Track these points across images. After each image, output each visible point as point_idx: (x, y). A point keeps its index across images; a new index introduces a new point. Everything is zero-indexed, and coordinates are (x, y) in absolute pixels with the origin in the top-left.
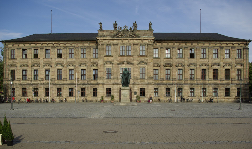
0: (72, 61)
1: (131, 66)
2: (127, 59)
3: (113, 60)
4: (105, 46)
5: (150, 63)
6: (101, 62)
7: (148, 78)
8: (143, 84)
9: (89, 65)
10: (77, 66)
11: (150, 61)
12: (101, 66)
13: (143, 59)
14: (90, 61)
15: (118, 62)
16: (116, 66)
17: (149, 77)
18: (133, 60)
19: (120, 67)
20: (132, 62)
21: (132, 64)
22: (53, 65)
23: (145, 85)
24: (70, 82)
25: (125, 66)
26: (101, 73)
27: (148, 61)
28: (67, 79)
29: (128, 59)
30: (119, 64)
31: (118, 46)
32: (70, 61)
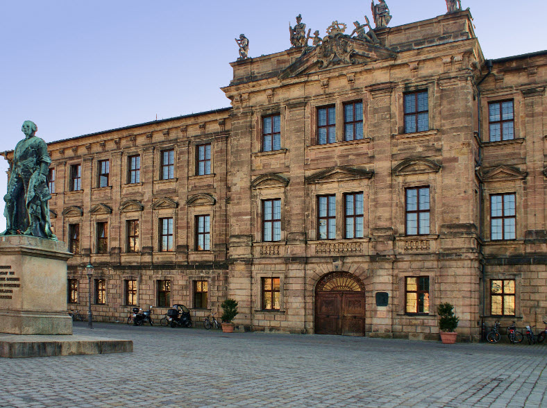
0: (168, 191)
1: (365, 182)
2: (347, 156)
3: (288, 167)
4: (256, 117)
5: (455, 160)
6: (242, 178)
7: (445, 231)
8: (419, 258)
9: (221, 199)
10: (182, 203)
11: (453, 154)
12: (240, 193)
13: (420, 149)
14: (223, 183)
15: (309, 173)
16: (297, 189)
17: (450, 227)
18: (373, 157)
19: (314, 194)
20: (368, 167)
21: (371, 175)
22: (116, 209)
23: (428, 264)
24: (160, 260)
25: (335, 185)
26: (242, 220)
27: (446, 155)
28: (152, 248)
29: (350, 157)
30: (309, 180)
31: (308, 110)
32: (162, 190)
